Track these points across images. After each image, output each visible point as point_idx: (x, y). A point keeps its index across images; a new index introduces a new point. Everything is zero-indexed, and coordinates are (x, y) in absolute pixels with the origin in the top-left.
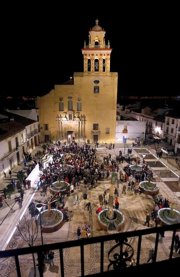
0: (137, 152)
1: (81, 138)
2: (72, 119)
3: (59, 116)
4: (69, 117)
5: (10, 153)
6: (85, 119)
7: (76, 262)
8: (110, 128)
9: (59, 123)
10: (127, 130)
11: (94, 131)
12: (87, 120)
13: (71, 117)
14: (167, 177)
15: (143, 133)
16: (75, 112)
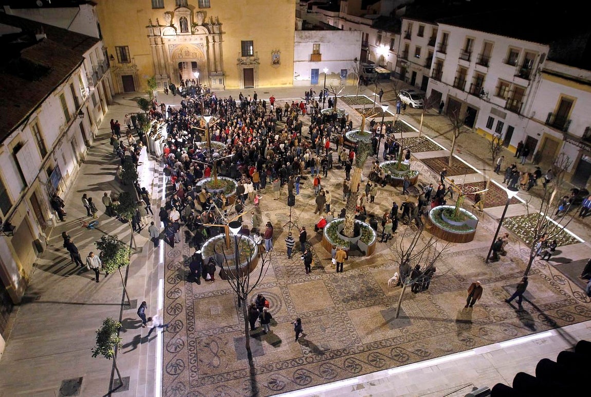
0: (349, 104)
1: (216, 77)
2: (190, 30)
3: (155, 23)
4: (181, 25)
5: (69, 124)
6: (220, 29)
7: (312, 316)
8: (282, 50)
9: (155, 41)
10: (320, 55)
11: (244, 58)
12: (225, 33)
13: (186, 24)
14: (423, 151)
15: (356, 60)
16: (195, 11)
